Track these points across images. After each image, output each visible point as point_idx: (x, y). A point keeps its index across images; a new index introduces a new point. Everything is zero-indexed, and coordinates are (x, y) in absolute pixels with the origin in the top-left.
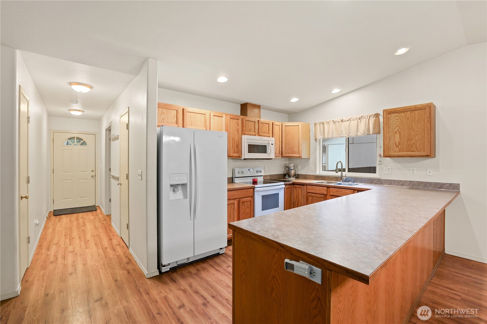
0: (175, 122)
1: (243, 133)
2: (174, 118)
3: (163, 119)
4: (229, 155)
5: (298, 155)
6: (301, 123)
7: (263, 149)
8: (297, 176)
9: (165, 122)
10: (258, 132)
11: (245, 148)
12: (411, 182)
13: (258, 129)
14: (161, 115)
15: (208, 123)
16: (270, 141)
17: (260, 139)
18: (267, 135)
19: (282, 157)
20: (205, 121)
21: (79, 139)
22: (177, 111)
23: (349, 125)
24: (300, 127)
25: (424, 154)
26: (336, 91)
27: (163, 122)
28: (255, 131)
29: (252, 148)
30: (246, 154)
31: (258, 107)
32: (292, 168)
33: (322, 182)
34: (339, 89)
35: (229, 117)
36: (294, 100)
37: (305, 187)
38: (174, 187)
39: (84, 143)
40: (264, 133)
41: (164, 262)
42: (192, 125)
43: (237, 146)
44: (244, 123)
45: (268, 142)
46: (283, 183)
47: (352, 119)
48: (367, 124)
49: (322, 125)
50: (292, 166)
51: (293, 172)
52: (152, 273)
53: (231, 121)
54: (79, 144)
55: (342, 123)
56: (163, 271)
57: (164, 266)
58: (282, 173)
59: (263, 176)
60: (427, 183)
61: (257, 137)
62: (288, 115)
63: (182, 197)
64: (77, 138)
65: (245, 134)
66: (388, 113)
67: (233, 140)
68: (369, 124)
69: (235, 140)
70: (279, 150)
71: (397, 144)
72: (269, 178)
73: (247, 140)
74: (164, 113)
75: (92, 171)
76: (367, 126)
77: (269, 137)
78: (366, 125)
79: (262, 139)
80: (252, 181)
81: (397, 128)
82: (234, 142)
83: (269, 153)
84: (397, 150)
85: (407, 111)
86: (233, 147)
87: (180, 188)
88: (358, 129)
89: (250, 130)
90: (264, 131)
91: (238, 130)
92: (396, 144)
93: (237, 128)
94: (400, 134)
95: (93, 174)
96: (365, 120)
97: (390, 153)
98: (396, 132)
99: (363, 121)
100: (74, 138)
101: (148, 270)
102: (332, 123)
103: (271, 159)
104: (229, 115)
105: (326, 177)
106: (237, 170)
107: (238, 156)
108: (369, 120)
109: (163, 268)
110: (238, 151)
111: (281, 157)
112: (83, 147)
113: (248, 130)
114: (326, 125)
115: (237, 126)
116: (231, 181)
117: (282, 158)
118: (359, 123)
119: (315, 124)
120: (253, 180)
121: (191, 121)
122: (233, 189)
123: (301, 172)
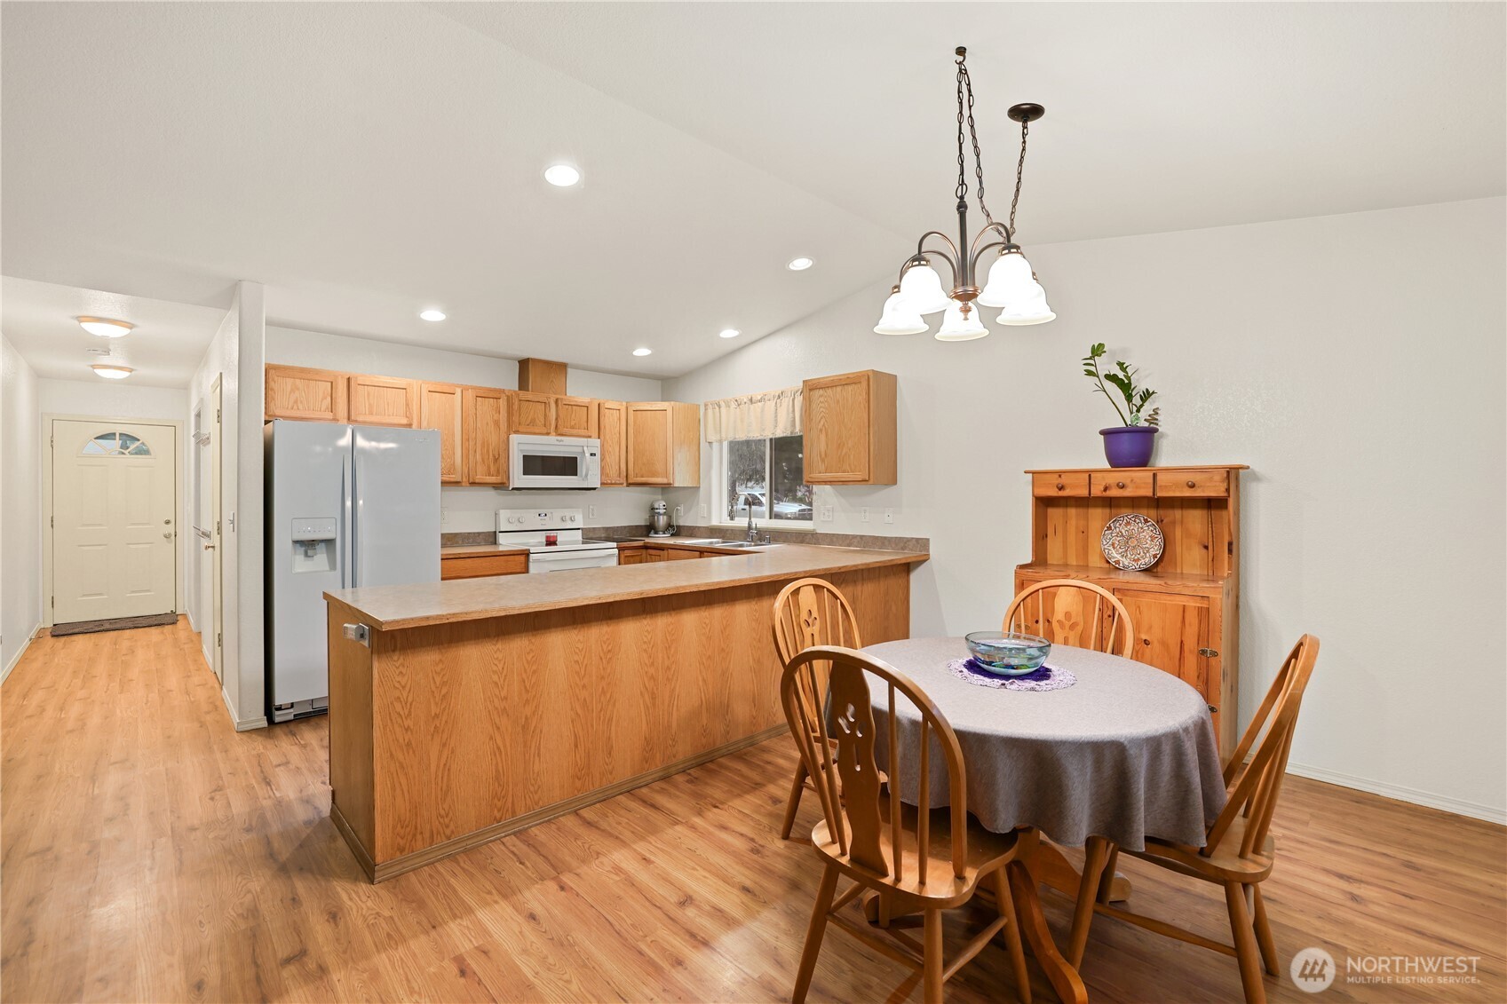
0: (327, 408)
1: (513, 428)
2: (325, 398)
3: (296, 402)
4: (471, 481)
5: (665, 481)
6: (672, 403)
7: (568, 466)
8: (677, 531)
9: (301, 407)
10: (556, 426)
11: (517, 465)
12: (862, 537)
13: (557, 419)
14: (290, 393)
15: (415, 408)
16: (585, 448)
17: (558, 443)
18: (582, 432)
19: (629, 485)
20: (407, 405)
21: (127, 438)
22: (332, 383)
23: (763, 410)
24: (669, 413)
25: (860, 478)
26: (729, 333)
27: (295, 407)
28: (548, 424)
29: (535, 464)
30: (519, 479)
31: (561, 368)
32: (662, 511)
33: (711, 543)
34: (736, 329)
35: (470, 395)
36: (642, 352)
37: (665, 552)
38: (308, 546)
39: (143, 451)
40: (572, 427)
41: (279, 699)
42: (371, 413)
43: (496, 460)
44: (516, 407)
45: (580, 450)
46: (615, 545)
47: (766, 398)
48: (791, 409)
49: (717, 408)
50: (660, 505)
51: (662, 521)
52: (253, 721)
53: (479, 403)
54: (126, 452)
55: (752, 406)
56: (277, 719)
57: (279, 709)
58: (643, 524)
59: (582, 529)
60: (885, 538)
61: (552, 439)
62: (660, 382)
63: (328, 568)
64: (120, 434)
65: (517, 432)
66: (810, 387)
67: (483, 446)
68: (794, 411)
69: (488, 445)
70: (617, 467)
71: (823, 456)
72: (603, 535)
73: (523, 444)
74: (298, 389)
75: (168, 522)
76: (791, 415)
77: (590, 437)
78: (788, 414)
79: (561, 443)
80: (544, 540)
81: (822, 423)
82: (488, 451)
83: (584, 473)
84: (822, 468)
85: (836, 386)
86: (483, 460)
87: (321, 548)
88: (776, 420)
89: (533, 422)
90: (573, 423)
91: (497, 423)
92: (821, 456)
93: (495, 418)
94: (827, 435)
95: (170, 529)
96: (787, 399)
97: (811, 476)
98: (821, 430)
99: (786, 401)
100: (114, 434)
101: (240, 716)
102: (733, 405)
103: (594, 489)
104: (474, 388)
105: (727, 530)
106: (504, 514)
107: (499, 481)
108: (793, 400)
109: (277, 713)
110: (498, 470)
111: (625, 484)
112: (141, 459)
113: (528, 422)
114: (723, 410)
115: (494, 413)
116: (492, 540)
117: (627, 486)
118: (778, 406)
119: (706, 405)
120: (547, 537)
121: (370, 405)
122: (468, 555)
123: (684, 520)
